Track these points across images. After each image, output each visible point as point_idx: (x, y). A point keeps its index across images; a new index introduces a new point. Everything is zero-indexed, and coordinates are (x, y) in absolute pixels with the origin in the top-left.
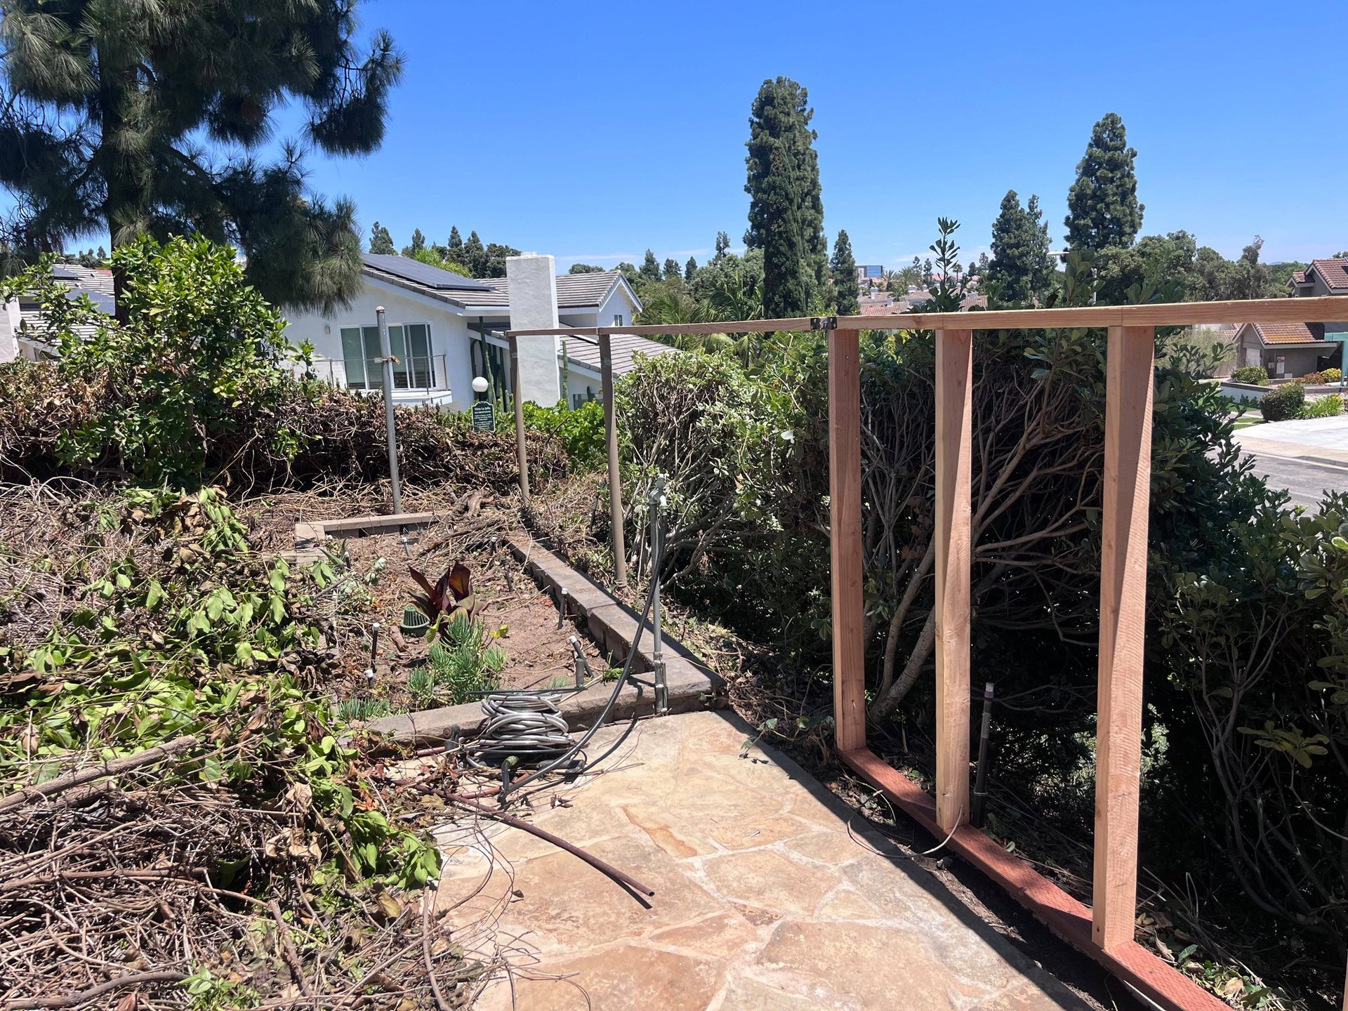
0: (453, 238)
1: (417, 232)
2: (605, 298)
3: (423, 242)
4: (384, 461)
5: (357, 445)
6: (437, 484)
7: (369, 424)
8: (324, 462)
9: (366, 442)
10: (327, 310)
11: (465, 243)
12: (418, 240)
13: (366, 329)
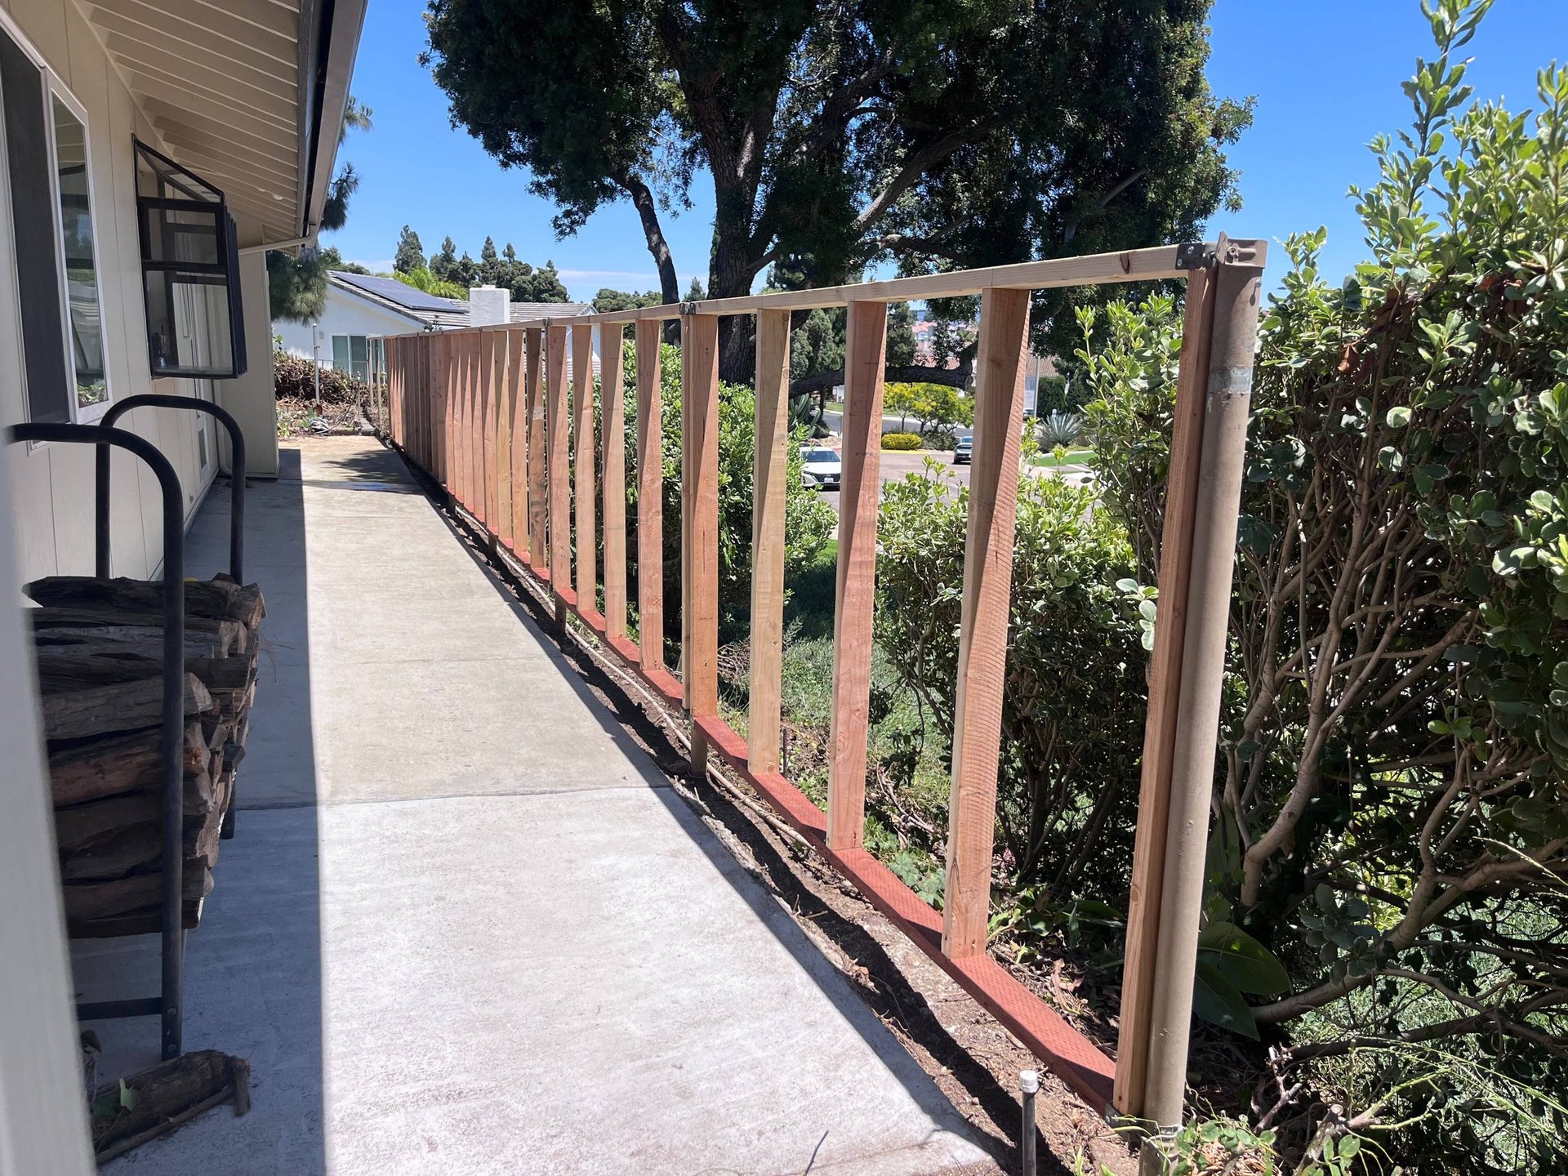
0: (486, 249)
1: (448, 240)
3: (453, 251)
4: (314, 390)
5: (303, 383)
6: (335, 403)
7: (308, 374)
8: (288, 390)
9: (307, 382)
10: (305, 322)
11: (500, 257)
12: (448, 247)
13: (352, 338)
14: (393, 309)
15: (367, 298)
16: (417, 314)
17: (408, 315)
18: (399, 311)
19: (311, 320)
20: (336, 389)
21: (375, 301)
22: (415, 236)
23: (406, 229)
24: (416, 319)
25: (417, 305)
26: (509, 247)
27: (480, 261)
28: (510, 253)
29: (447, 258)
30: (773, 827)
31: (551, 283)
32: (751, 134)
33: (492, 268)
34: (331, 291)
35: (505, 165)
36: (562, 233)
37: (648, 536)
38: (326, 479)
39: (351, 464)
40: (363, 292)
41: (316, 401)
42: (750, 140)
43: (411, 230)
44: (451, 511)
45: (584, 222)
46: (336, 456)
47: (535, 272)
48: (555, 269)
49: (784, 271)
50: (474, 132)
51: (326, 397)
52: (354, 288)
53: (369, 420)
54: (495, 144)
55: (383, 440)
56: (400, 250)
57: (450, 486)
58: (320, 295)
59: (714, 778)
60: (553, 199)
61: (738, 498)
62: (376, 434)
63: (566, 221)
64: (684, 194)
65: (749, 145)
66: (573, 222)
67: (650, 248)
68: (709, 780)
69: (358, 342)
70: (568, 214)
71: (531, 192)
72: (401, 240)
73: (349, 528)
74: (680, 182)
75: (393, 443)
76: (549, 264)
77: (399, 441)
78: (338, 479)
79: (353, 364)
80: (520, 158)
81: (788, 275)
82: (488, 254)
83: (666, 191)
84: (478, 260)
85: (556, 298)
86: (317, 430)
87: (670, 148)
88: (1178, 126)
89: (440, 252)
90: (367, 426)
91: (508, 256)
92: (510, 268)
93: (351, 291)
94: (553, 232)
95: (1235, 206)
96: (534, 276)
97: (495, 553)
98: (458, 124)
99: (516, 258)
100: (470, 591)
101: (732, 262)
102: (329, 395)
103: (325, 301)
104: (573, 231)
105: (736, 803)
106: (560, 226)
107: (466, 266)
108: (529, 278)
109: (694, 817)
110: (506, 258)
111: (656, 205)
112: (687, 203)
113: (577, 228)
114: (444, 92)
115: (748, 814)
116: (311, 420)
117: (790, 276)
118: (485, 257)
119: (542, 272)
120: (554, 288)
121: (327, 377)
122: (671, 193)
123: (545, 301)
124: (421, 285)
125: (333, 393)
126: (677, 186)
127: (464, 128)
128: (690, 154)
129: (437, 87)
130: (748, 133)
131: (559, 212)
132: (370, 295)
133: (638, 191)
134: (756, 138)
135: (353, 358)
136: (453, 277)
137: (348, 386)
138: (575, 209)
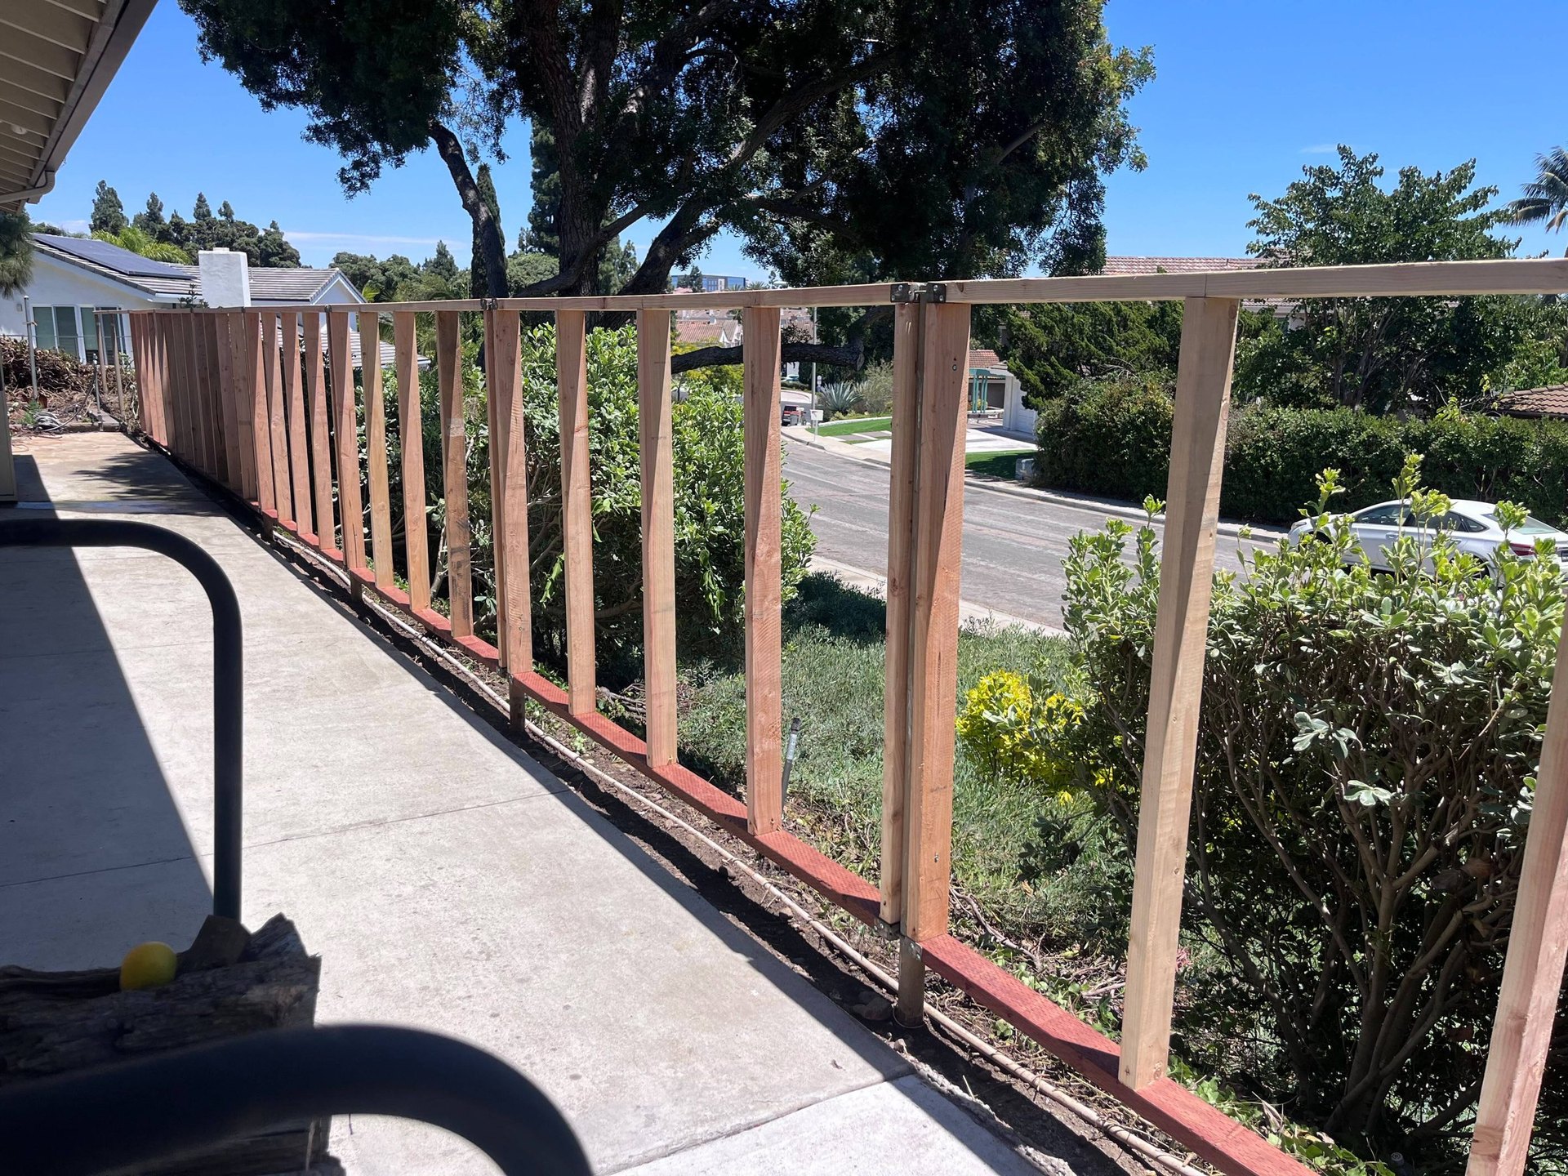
0: (199, 207)
1: (153, 197)
2: (318, 294)
3: (160, 209)
4: (29, 376)
5: (14, 368)
6: (60, 390)
7: (21, 356)
11: (215, 215)
12: (154, 206)
13: (58, 309)
14: (106, 275)
15: (74, 263)
16: (136, 281)
17: (126, 283)
18: (114, 278)
19: (14, 291)
20: (58, 374)
21: (84, 267)
22: (112, 192)
23: (102, 184)
24: (136, 286)
25: (134, 270)
26: (226, 205)
27: (193, 221)
28: (227, 211)
29: (153, 216)
30: (1125, 1146)
31: (281, 245)
32: (592, 73)
33: (210, 228)
34: (36, 257)
35: (267, 105)
36: (352, 188)
37: (762, 637)
38: (83, 498)
39: (112, 474)
40: (67, 256)
41: (34, 390)
42: (591, 79)
43: (108, 185)
44: (267, 536)
45: (377, 175)
46: (87, 463)
47: (262, 233)
48: (281, 230)
49: (542, 234)
50: (230, 66)
51: (44, 383)
52: (57, 252)
53: (107, 410)
54: (259, 81)
55: (134, 436)
56: (97, 209)
57: (265, 505)
58: (26, 261)
59: (936, 1024)
60: (336, 147)
61: (720, 529)
62: (122, 429)
63: (356, 174)
64: (496, 144)
65: (589, 86)
66: (363, 176)
67: (465, 206)
68: (931, 1029)
69: (65, 314)
70: (357, 165)
71: (308, 139)
72: (96, 197)
73: (148, 576)
74: (490, 131)
75: (148, 440)
76: (273, 225)
77: (161, 438)
78: (100, 498)
79: (60, 341)
80: (291, 98)
81: (547, 239)
82: (202, 212)
83: (474, 140)
84: (189, 219)
85: (288, 262)
86: (45, 427)
87: (475, 91)
88: (1087, 72)
89: (145, 210)
90: (108, 420)
91: (226, 215)
92: (229, 229)
93: (53, 255)
94: (340, 188)
95: (1139, 164)
96: (260, 237)
97: (361, 601)
98: (210, 56)
99: (235, 218)
100: (372, 679)
101: (578, 222)
102: (47, 380)
103: (31, 269)
104: (364, 185)
105: (1019, 1087)
106: (349, 180)
107: (178, 225)
108: (254, 240)
109: (1006, 1149)
110: (223, 218)
111: (467, 158)
112: (501, 156)
113: (370, 182)
114: (191, 18)
115: (1060, 1115)
116: (37, 415)
117: (549, 239)
118: (198, 216)
119: (268, 233)
120: (284, 251)
121: (45, 359)
122: (479, 143)
123: (275, 265)
124: (130, 245)
125: (54, 378)
126: (486, 136)
127: (218, 61)
128: (496, 99)
129: (183, 12)
130: (588, 71)
131: (347, 162)
132: (77, 260)
133: (445, 139)
134: (597, 77)
135: (60, 332)
136: (163, 236)
137: (72, 369)
138: (365, 159)
